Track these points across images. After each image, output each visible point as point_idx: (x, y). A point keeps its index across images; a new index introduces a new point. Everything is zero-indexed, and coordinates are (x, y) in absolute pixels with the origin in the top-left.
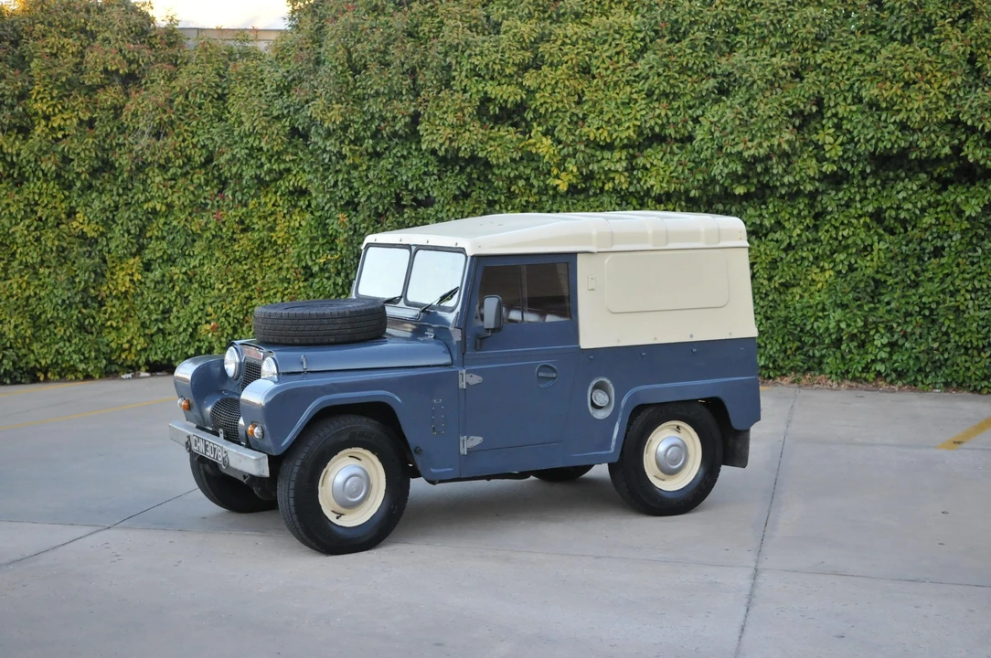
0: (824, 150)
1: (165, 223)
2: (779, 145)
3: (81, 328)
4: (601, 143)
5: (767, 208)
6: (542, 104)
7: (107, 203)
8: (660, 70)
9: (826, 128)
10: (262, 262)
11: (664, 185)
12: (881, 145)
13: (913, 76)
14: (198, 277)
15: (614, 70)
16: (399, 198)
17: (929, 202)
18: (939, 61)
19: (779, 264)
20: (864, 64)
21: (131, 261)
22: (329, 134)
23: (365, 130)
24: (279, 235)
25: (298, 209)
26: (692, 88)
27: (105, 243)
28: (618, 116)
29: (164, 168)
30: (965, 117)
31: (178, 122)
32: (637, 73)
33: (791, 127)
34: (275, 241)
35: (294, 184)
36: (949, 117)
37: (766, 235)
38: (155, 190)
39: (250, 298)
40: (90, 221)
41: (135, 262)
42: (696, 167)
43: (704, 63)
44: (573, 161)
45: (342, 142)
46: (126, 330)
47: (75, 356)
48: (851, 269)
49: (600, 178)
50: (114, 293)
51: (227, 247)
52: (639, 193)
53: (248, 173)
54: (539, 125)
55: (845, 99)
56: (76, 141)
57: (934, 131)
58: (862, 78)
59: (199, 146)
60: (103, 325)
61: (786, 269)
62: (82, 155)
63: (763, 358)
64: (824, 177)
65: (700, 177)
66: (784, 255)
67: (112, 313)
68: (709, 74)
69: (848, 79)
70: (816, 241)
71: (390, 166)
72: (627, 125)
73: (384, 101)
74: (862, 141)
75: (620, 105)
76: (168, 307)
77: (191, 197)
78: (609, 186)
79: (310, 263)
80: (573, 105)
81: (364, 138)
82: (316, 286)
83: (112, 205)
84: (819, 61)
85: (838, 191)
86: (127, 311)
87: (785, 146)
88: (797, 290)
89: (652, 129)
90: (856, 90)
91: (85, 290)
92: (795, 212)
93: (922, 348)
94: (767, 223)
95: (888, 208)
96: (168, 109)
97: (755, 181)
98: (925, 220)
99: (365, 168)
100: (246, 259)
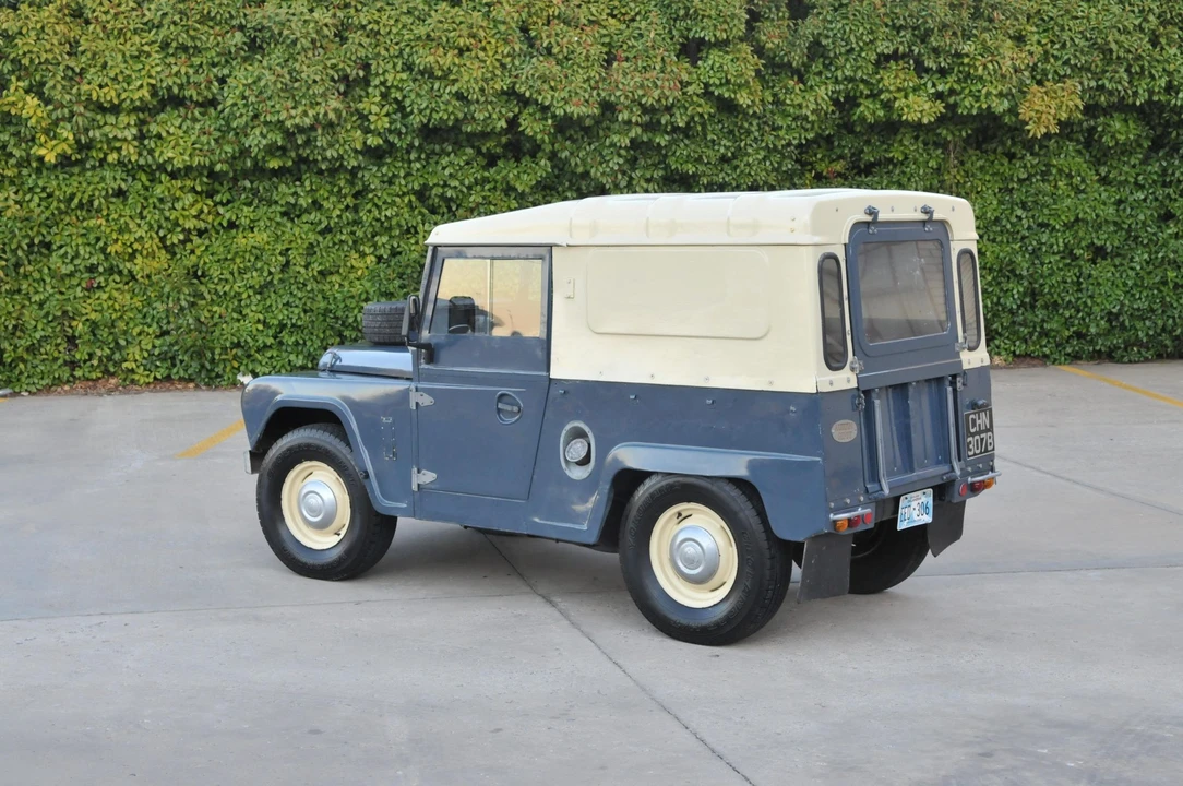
0: (369, 120)
2: (326, 114)
4: (105, 105)
5: (302, 185)
6: (25, 54)
8: (177, 18)
9: (370, 96)
11: (187, 158)
12: (435, 115)
13: (468, 42)
15: (116, 14)
17: (476, 179)
18: (491, 26)
19: (316, 249)
20: (413, 27)
26: (215, 42)
28: (127, 72)
30: (523, 89)
32: (145, 20)
33: (336, 93)
36: (505, 88)
37: (299, 217)
42: (223, 137)
43: (229, 12)
44: (69, 126)
48: (394, 253)
49: (101, 149)
52: (150, 166)
54: (19, 79)
55: (394, 66)
57: (491, 103)
58: (413, 44)
61: (324, 254)
63: (301, 357)
64: (368, 151)
65: (228, 149)
66: (321, 239)
68: (234, 26)
69: (397, 44)
70: (357, 222)
72: (139, 83)
74: (415, 111)
75: (128, 59)
78: (113, 157)
80: (67, 57)
84: (364, 22)
85: (379, 166)
87: (332, 115)
88: (335, 278)
89: (169, 89)
90: (406, 57)
92: (336, 190)
94: (302, 202)
95: (435, 185)
97: (293, 154)
98: (471, 199)
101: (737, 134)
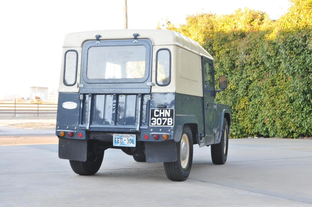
7: (237, 78)
27: (238, 92)
29: (251, 65)
31: (253, 49)
38: (249, 73)
40: (233, 85)
41: (247, 98)
46: (245, 121)
50: (240, 109)
56: (223, 58)
67: (240, 115)
76: (256, 113)
86: (244, 114)
96: (250, 45)
100: (273, 95)
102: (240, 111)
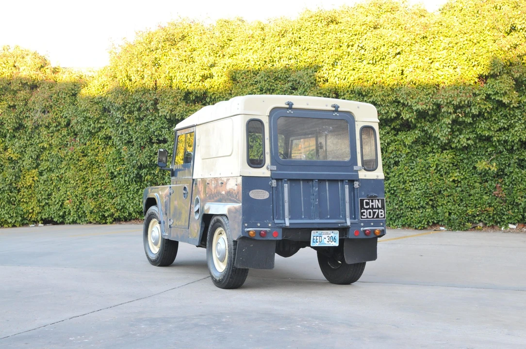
1: (49, 153)
3: (9, 202)
7: (22, 144)
8: (266, 78)
10: (92, 171)
13: (376, 80)
14: (63, 178)
15: (246, 79)
16: (151, 139)
17: (391, 140)
18: (388, 73)
21: (34, 171)
22: (118, 109)
23: (134, 107)
24: (100, 157)
25: (109, 146)
26: (281, 87)
27: (21, 163)
29: (48, 127)
30: (400, 99)
31: (54, 106)
32: (256, 80)
34: (98, 160)
35: (105, 134)
36: (394, 99)
38: (44, 137)
39: (87, 188)
40: (14, 152)
41: (35, 172)
43: (286, 75)
45: (124, 113)
46: (30, 203)
47: (6, 216)
50: (25, 186)
51: (77, 164)
53: (85, 128)
55: (348, 92)
56: (6, 114)
57: (387, 106)
58: (354, 82)
59: (63, 117)
60: (19, 201)
62: (9, 121)
67: (24, 195)
68: (288, 81)
69: (348, 83)
71: (146, 124)
73: (142, 94)
76: (50, 192)
77: (60, 141)
79: (113, 171)
81: (134, 111)
82: (116, 182)
83: (24, 145)
84: (335, 75)
86: (31, 194)
90: (352, 88)
91: (11, 184)
93: (391, 208)
96: (49, 100)
98: (390, 148)
99: (134, 125)
100: (85, 169)
101: (509, 117)
102: (23, 189)
